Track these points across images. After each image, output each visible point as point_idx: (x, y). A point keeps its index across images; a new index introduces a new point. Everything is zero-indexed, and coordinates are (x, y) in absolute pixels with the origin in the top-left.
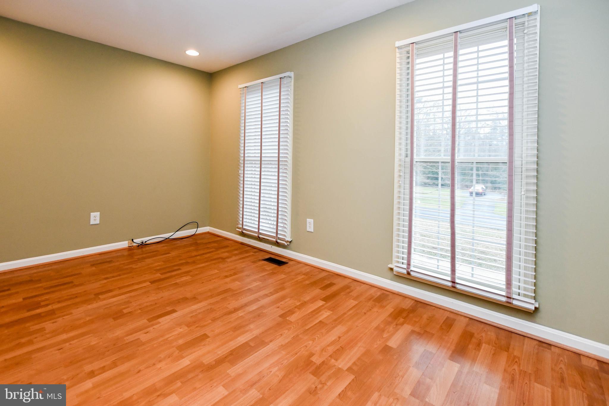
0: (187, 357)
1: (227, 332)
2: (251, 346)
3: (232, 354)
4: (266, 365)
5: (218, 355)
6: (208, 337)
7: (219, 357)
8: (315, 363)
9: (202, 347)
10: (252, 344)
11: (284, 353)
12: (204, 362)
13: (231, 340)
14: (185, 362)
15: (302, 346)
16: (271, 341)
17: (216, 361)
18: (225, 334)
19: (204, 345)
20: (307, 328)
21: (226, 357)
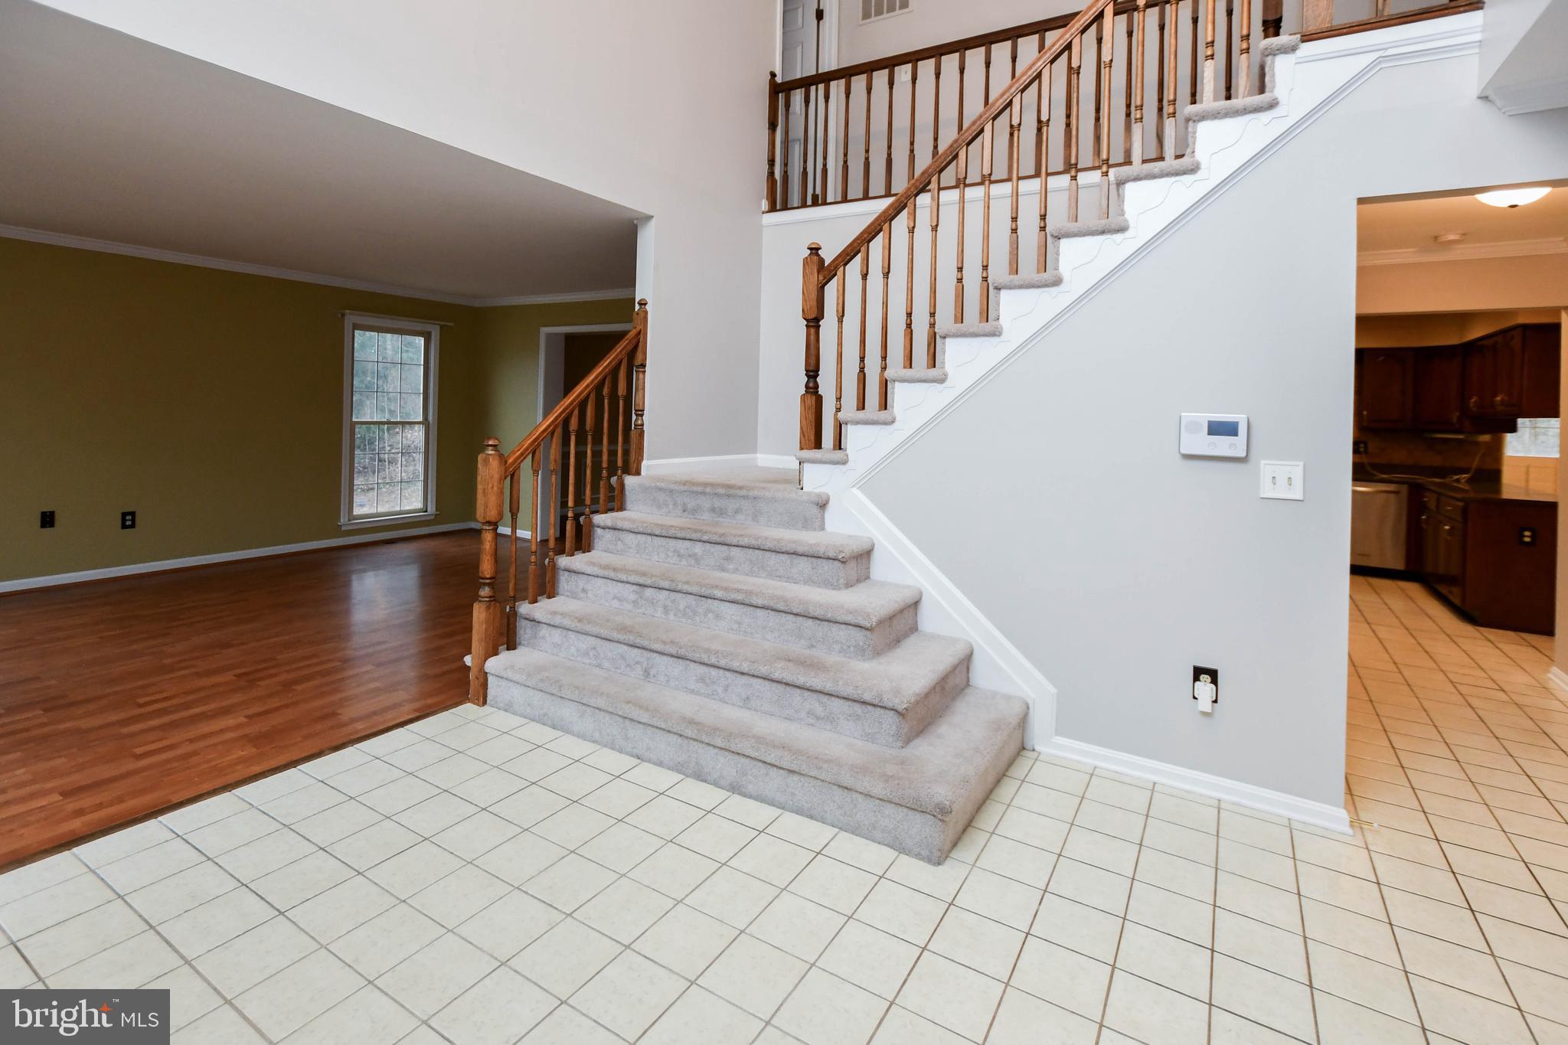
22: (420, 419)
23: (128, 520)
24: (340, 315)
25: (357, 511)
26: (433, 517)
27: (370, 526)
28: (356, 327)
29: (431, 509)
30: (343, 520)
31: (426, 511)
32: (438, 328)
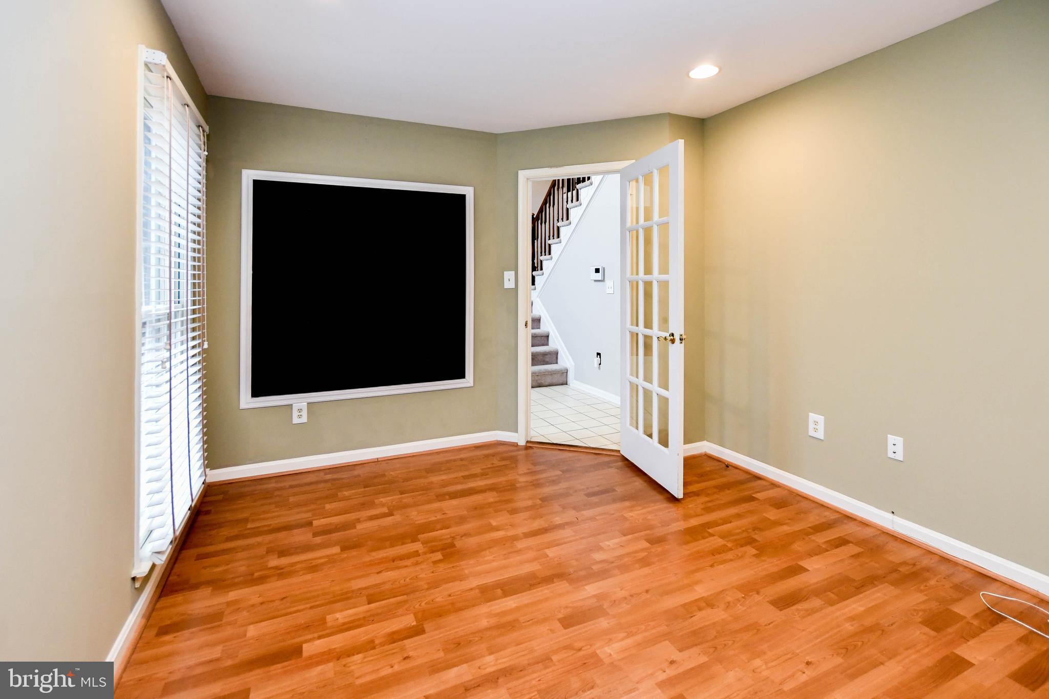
0: (589, 596)
1: (528, 621)
2: (502, 590)
3: (530, 586)
4: (495, 564)
5: (548, 589)
6: (560, 620)
7: (549, 586)
8: (442, 553)
9: (570, 605)
10: (499, 591)
11: (466, 571)
12: (568, 585)
13: (527, 606)
14: (591, 589)
15: (440, 573)
16: (471, 589)
17: (553, 582)
18: (532, 619)
19: (567, 607)
20: (405, 596)
21: (539, 583)
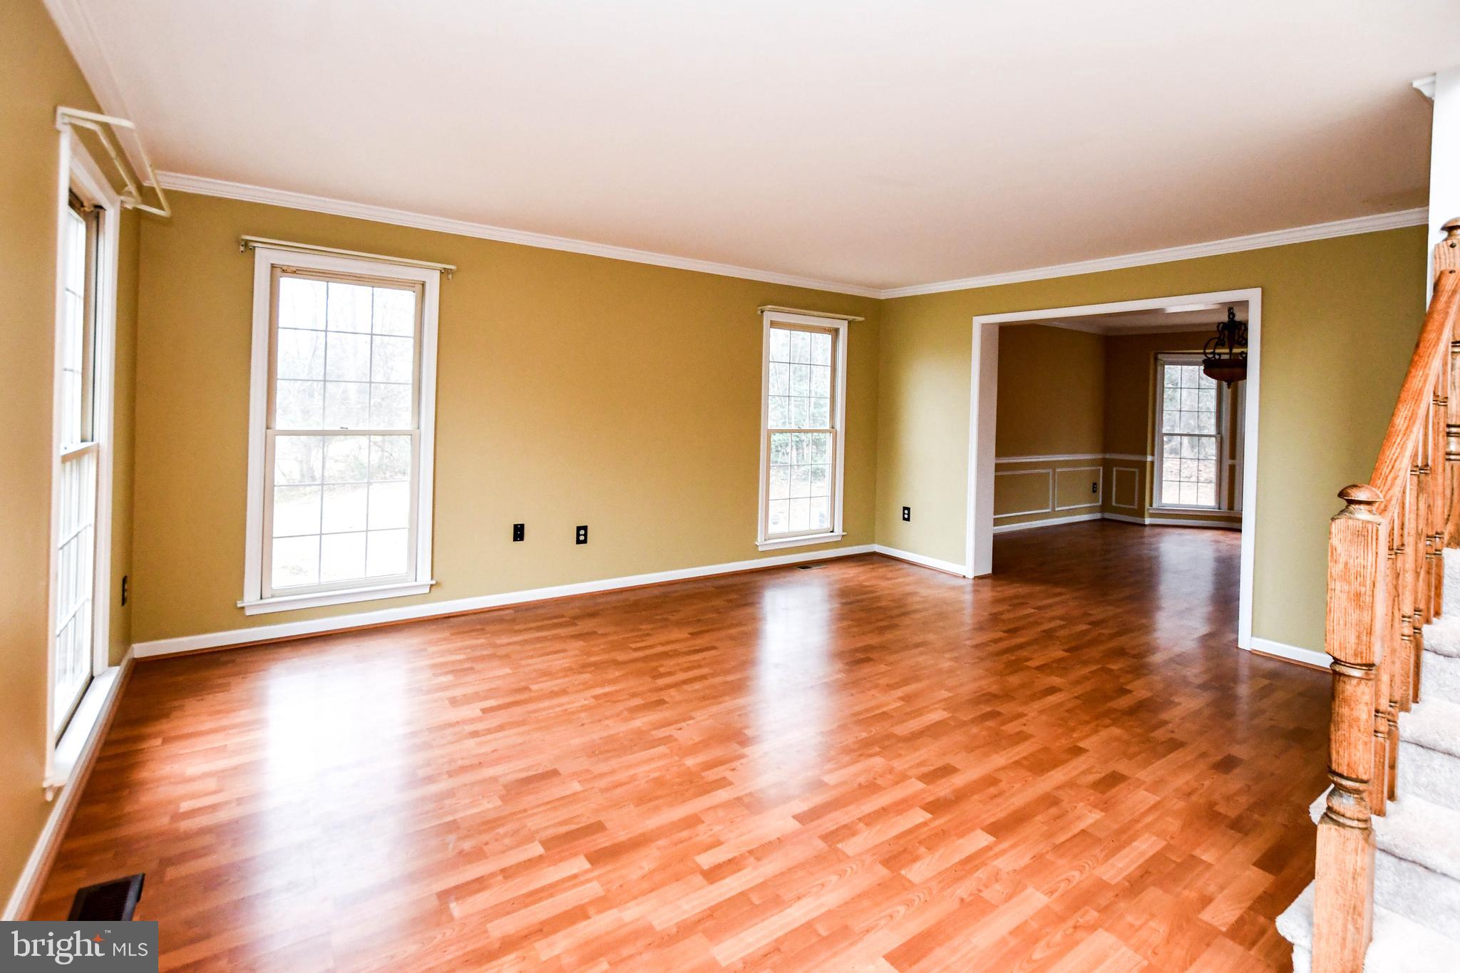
22: (827, 427)
23: (582, 536)
24: (759, 312)
25: (772, 529)
26: (839, 539)
27: (782, 547)
28: (773, 324)
29: (839, 530)
30: (760, 540)
31: (832, 532)
32: (846, 323)
